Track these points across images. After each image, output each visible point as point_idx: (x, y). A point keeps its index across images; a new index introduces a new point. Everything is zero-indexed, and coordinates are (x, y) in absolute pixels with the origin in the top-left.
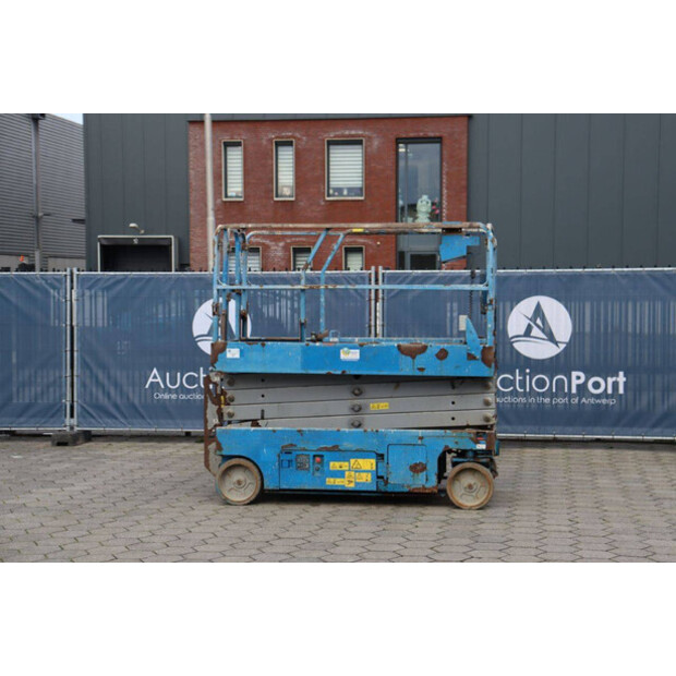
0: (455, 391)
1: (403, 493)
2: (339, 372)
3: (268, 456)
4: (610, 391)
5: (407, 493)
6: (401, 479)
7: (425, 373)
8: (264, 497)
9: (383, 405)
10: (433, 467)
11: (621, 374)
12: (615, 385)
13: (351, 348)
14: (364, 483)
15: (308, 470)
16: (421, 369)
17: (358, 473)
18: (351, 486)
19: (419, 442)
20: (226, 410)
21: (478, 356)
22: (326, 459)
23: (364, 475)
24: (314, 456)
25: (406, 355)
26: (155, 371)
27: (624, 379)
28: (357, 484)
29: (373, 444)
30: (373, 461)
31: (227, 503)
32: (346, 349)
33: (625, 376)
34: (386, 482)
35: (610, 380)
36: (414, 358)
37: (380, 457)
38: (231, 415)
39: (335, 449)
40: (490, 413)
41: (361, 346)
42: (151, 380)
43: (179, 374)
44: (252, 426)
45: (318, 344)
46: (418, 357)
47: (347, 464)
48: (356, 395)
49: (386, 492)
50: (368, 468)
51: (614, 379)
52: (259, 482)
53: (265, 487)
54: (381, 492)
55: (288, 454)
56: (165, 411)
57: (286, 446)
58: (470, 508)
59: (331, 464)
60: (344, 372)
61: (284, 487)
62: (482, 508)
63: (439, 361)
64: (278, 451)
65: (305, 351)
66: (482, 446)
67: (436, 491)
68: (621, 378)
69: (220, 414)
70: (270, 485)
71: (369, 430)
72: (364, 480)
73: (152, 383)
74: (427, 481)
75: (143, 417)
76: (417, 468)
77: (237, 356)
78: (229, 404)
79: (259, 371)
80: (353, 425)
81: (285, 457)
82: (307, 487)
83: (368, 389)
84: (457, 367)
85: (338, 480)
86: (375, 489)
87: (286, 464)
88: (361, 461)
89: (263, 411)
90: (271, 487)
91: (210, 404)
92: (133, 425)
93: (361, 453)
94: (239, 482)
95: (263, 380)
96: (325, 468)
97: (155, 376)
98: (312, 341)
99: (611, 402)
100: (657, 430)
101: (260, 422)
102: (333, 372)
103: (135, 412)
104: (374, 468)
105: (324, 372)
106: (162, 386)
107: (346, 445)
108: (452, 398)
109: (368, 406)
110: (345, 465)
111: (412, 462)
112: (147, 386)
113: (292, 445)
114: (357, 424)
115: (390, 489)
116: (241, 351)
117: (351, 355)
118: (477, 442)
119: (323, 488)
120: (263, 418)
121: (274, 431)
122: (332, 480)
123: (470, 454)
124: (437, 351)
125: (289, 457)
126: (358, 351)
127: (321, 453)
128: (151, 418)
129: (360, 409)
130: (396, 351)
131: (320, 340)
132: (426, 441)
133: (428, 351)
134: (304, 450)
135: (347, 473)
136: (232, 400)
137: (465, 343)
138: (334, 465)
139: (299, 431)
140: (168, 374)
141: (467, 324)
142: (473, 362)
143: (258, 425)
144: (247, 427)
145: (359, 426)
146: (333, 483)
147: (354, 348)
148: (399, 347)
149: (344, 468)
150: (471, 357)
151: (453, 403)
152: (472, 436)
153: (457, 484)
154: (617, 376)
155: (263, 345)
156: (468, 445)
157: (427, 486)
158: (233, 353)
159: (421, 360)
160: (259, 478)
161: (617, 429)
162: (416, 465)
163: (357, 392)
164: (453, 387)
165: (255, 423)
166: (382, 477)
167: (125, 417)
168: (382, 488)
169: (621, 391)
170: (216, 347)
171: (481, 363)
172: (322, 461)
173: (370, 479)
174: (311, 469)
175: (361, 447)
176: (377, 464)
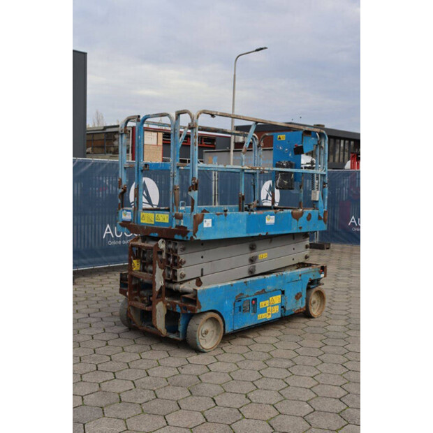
0: (294, 241)
1: (291, 315)
2: (265, 234)
3: (228, 307)
6: (291, 306)
7: (302, 230)
9: (265, 255)
10: (304, 294)
14: (275, 314)
15: (249, 311)
16: (300, 228)
17: (273, 307)
18: (270, 317)
19: (299, 278)
20: (180, 272)
21: (323, 217)
22: (258, 300)
24: (252, 300)
25: (295, 218)
28: (272, 315)
29: (280, 284)
30: (280, 296)
32: (269, 216)
34: (285, 310)
36: (298, 220)
37: (283, 292)
38: (183, 276)
39: (263, 292)
45: (255, 213)
46: (300, 219)
47: (268, 301)
48: (253, 249)
50: (277, 302)
52: (223, 328)
53: (226, 332)
55: (239, 302)
57: (238, 296)
60: (267, 233)
61: (236, 328)
63: (307, 222)
64: (234, 300)
65: (249, 219)
66: (322, 276)
67: (305, 309)
70: (228, 328)
71: (279, 274)
74: (302, 304)
76: (298, 296)
77: (210, 225)
78: (181, 267)
81: (237, 305)
82: (248, 325)
84: (314, 225)
85: (264, 314)
86: (280, 316)
87: (237, 309)
88: (274, 298)
89: (202, 270)
90: (229, 331)
91: (157, 268)
93: (274, 292)
94: (206, 332)
95: (202, 244)
96: (258, 309)
101: (202, 280)
102: (261, 234)
104: (280, 302)
105: (257, 234)
107: (268, 288)
108: (293, 246)
109: (258, 257)
110: (267, 303)
111: (296, 293)
113: (241, 294)
115: (286, 314)
116: (213, 222)
117: (270, 220)
118: (321, 273)
119: (256, 323)
120: (203, 275)
121: (232, 285)
122: (261, 315)
124: (307, 215)
125: (240, 304)
126: (274, 217)
127: (255, 297)
129: (255, 259)
130: (290, 216)
132: (302, 277)
133: (303, 215)
134: (247, 296)
135: (268, 309)
136: (184, 263)
137: (319, 208)
138: (262, 304)
139: (245, 282)
146: (260, 317)
147: (273, 215)
148: (292, 213)
149: (266, 306)
150: (320, 218)
151: (294, 249)
152: (319, 270)
155: (226, 215)
156: (318, 276)
157: (301, 307)
158: (207, 223)
159: (301, 221)
160: (222, 325)
162: (298, 294)
164: (294, 239)
165: (199, 280)
166: (283, 307)
168: (283, 315)
170: (197, 218)
171: (322, 221)
172: (256, 303)
173: (278, 309)
174: (251, 311)
175: (275, 288)
176: (281, 298)
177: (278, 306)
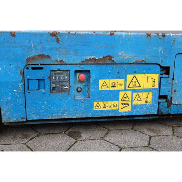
14: (142, 106)
15: (68, 91)
18: (127, 110)
22: (93, 76)
23: (143, 95)
24: (76, 72)
28: (134, 107)
30: (156, 77)
34: (170, 103)
47: (122, 81)
49: (169, 115)
50: (149, 86)
57: (34, 58)
59: (101, 82)
64: (22, 66)
72: (143, 102)
81: (31, 74)
85: (109, 103)
86: (156, 113)
87: (34, 84)
88: (140, 77)
96: (92, 90)
104: (157, 86)
107: (121, 55)
113: (42, 56)
122: (101, 103)
125: (39, 74)
127: (86, 67)
134: (62, 63)
135: (121, 94)
166: (165, 97)
172: (88, 79)
173: (150, 100)
174: (73, 91)
175: (140, 58)
176: (160, 79)
177: (151, 94)
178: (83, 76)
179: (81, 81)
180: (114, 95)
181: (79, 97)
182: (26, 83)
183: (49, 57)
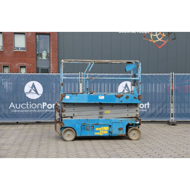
0: (128, 108)
1: (116, 136)
2: (98, 102)
3: (78, 127)
4: (145, 107)
5: (117, 136)
6: (116, 132)
7: (123, 102)
8: (77, 138)
9: (108, 112)
10: (125, 129)
11: (148, 103)
12: (147, 106)
13: (102, 95)
14: (105, 134)
15: (89, 130)
16: (121, 101)
17: (104, 131)
18: (102, 135)
19: (121, 122)
20: (63, 114)
21: (137, 98)
22: (94, 127)
25: (117, 97)
26: (12, 103)
27: (149, 104)
28: (103, 134)
29: (108, 123)
30: (108, 127)
31: (65, 140)
32: (100, 96)
33: (149, 103)
34: (112, 133)
35: (145, 104)
36: (119, 98)
37: (110, 126)
38: (64, 115)
39: (97, 124)
40: (138, 113)
41: (105, 95)
42: (11, 106)
43: (20, 104)
44: (71, 118)
45: (92, 94)
46: (121, 98)
47: (100, 128)
48: (101, 109)
49: (112, 136)
50: (106, 129)
51: (146, 104)
52: (75, 134)
53: (77, 136)
54: (110, 136)
55: (84, 126)
56: (16, 115)
57: (83, 124)
58: (135, 140)
59: (96, 128)
60: (100, 102)
61: (82, 135)
62: (137, 140)
63: (126, 99)
64: (81, 125)
65: (89, 97)
66: (138, 123)
67: (125, 135)
68: (148, 104)
69: (60, 115)
70: (78, 135)
71: (107, 119)
73: (11, 107)
74: (123, 133)
75: (8, 118)
76: (120, 129)
78: (64, 112)
79: (75, 102)
80: (100, 117)
81: (82, 127)
82: (89, 135)
83: (104, 107)
84: (131, 101)
86: (108, 135)
87: (83, 129)
88: (105, 128)
89: (74, 114)
90: (78, 136)
91: (57, 112)
92: (5, 120)
93: (105, 125)
94: (69, 135)
95: (74, 105)
96: (94, 130)
97: (12, 105)
98: (90, 94)
99: (146, 110)
100: (157, 118)
101: (73, 117)
102: (96, 102)
103: (6, 116)
104: (108, 129)
105: (94, 102)
106: (15, 108)
107: (100, 123)
108: (127, 109)
109: (104, 112)
110: (100, 129)
111: (119, 128)
112: (9, 108)
113: (85, 123)
114: (101, 117)
115: (113, 135)
116: (70, 97)
117: (102, 98)
118: (137, 121)
119: (94, 135)
120: (74, 116)
121: (80, 120)
122: (96, 133)
123: (135, 125)
124: (126, 96)
125: (84, 127)
126: (104, 96)
127: (93, 126)
128: (11, 118)
129: (102, 113)
130: (114, 96)
131: (92, 93)
132: (123, 121)
133: (123, 96)
134: (88, 125)
135: (101, 131)
136: (65, 111)
137: (134, 94)
138: (97, 129)
139: (87, 119)
140: (16, 104)
141: (134, 89)
142: (136, 99)
143: (72, 118)
144: (69, 119)
145: (102, 118)
146: (97, 134)
147: (103, 95)
148: (115, 95)
149: (100, 130)
150: (135, 98)
151: (128, 111)
152: (135, 120)
153: (131, 133)
154: (147, 103)
155: (77, 95)
156: (134, 122)
157: (123, 134)
158: (67, 97)
159: (121, 99)
160: (75, 133)
161: (147, 118)
162: (120, 128)
163: (101, 108)
164: (128, 106)
165: (72, 117)
166: (110, 132)
167: (2, 118)
168: (111, 135)
169: (148, 107)
170: (62, 95)
171: (138, 99)
172: (93, 128)
173: (107, 132)
174: (90, 130)
175: (105, 124)
176: (109, 128)
177: (107, 131)
178: (92, 127)
179: (92, 128)
180: (99, 131)
181: (92, 131)
182: (81, 129)
183: (86, 124)
